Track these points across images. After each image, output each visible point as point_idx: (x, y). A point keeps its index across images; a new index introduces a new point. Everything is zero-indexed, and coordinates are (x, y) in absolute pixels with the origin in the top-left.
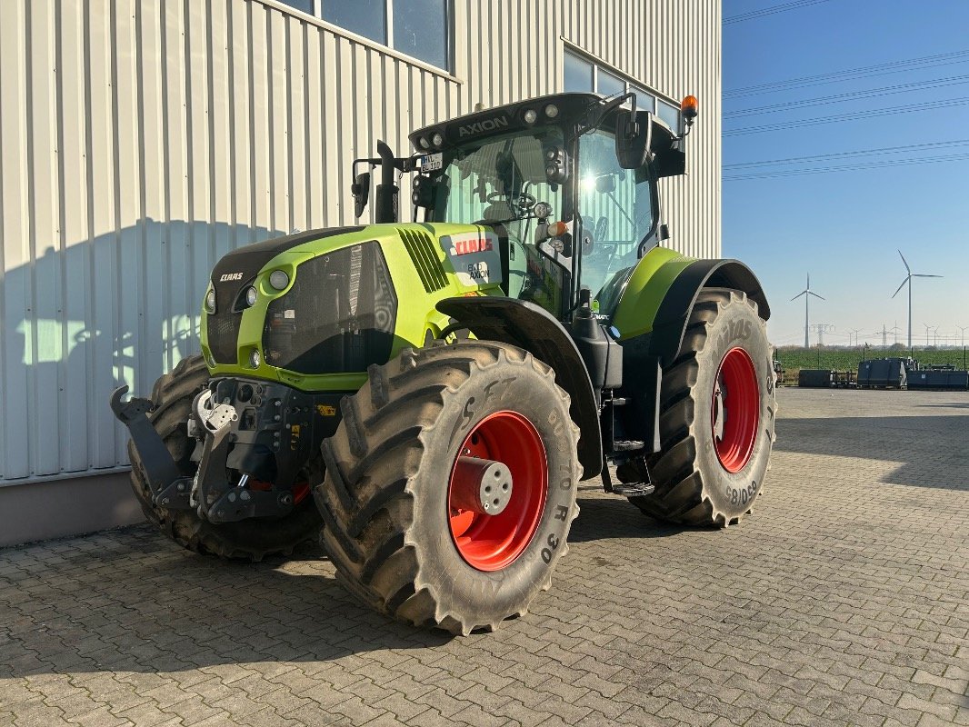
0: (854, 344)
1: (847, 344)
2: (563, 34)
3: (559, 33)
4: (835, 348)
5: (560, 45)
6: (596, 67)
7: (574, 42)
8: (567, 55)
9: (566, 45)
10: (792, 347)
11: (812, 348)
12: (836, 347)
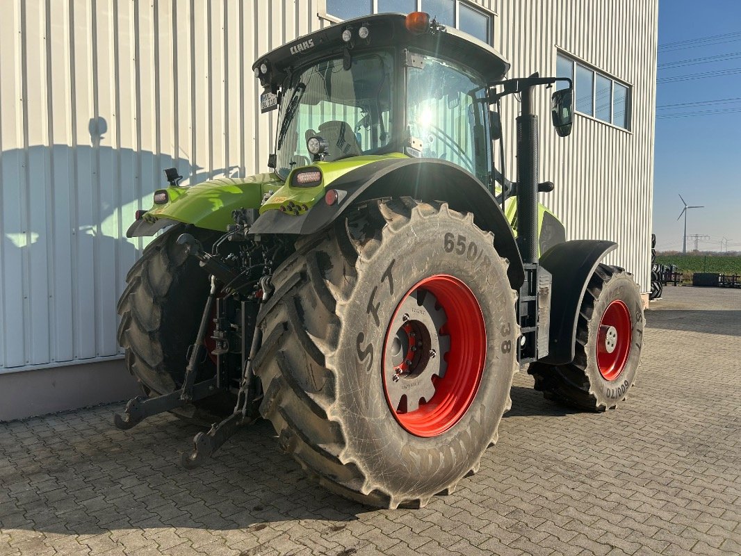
0: (724, 250)
1: (718, 251)
2: (556, 43)
3: (554, 43)
4: (708, 253)
5: (555, 50)
6: (575, 63)
7: (563, 48)
8: (559, 57)
9: (559, 50)
10: (673, 252)
11: (689, 253)
12: (710, 253)
